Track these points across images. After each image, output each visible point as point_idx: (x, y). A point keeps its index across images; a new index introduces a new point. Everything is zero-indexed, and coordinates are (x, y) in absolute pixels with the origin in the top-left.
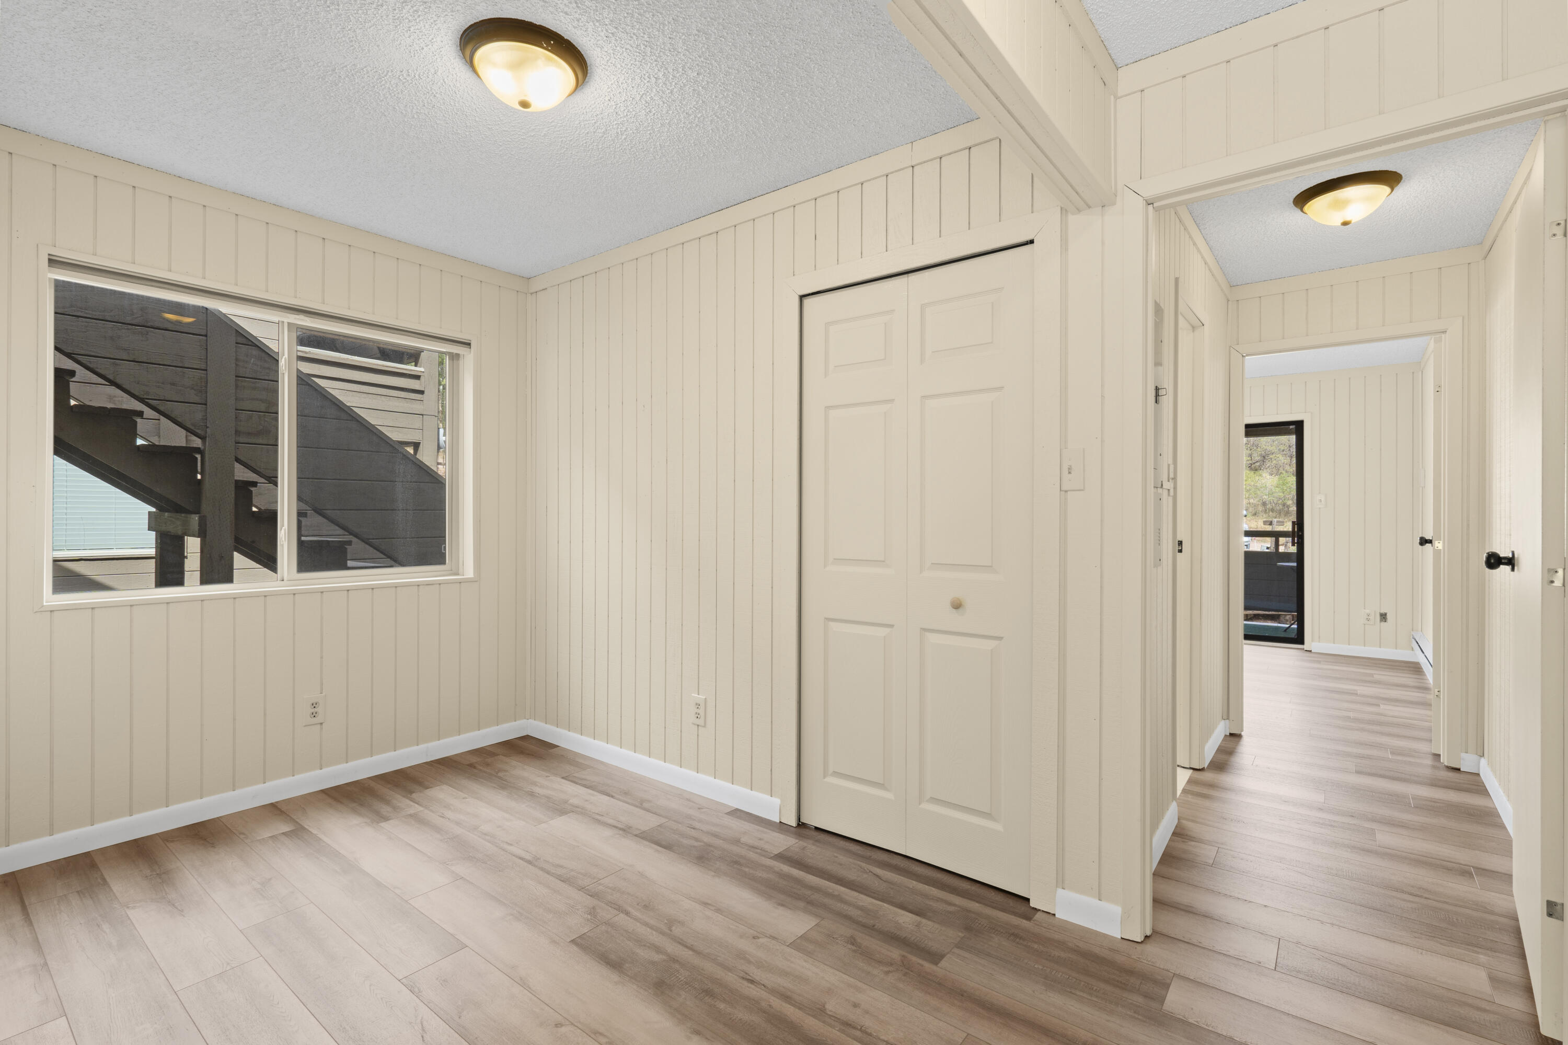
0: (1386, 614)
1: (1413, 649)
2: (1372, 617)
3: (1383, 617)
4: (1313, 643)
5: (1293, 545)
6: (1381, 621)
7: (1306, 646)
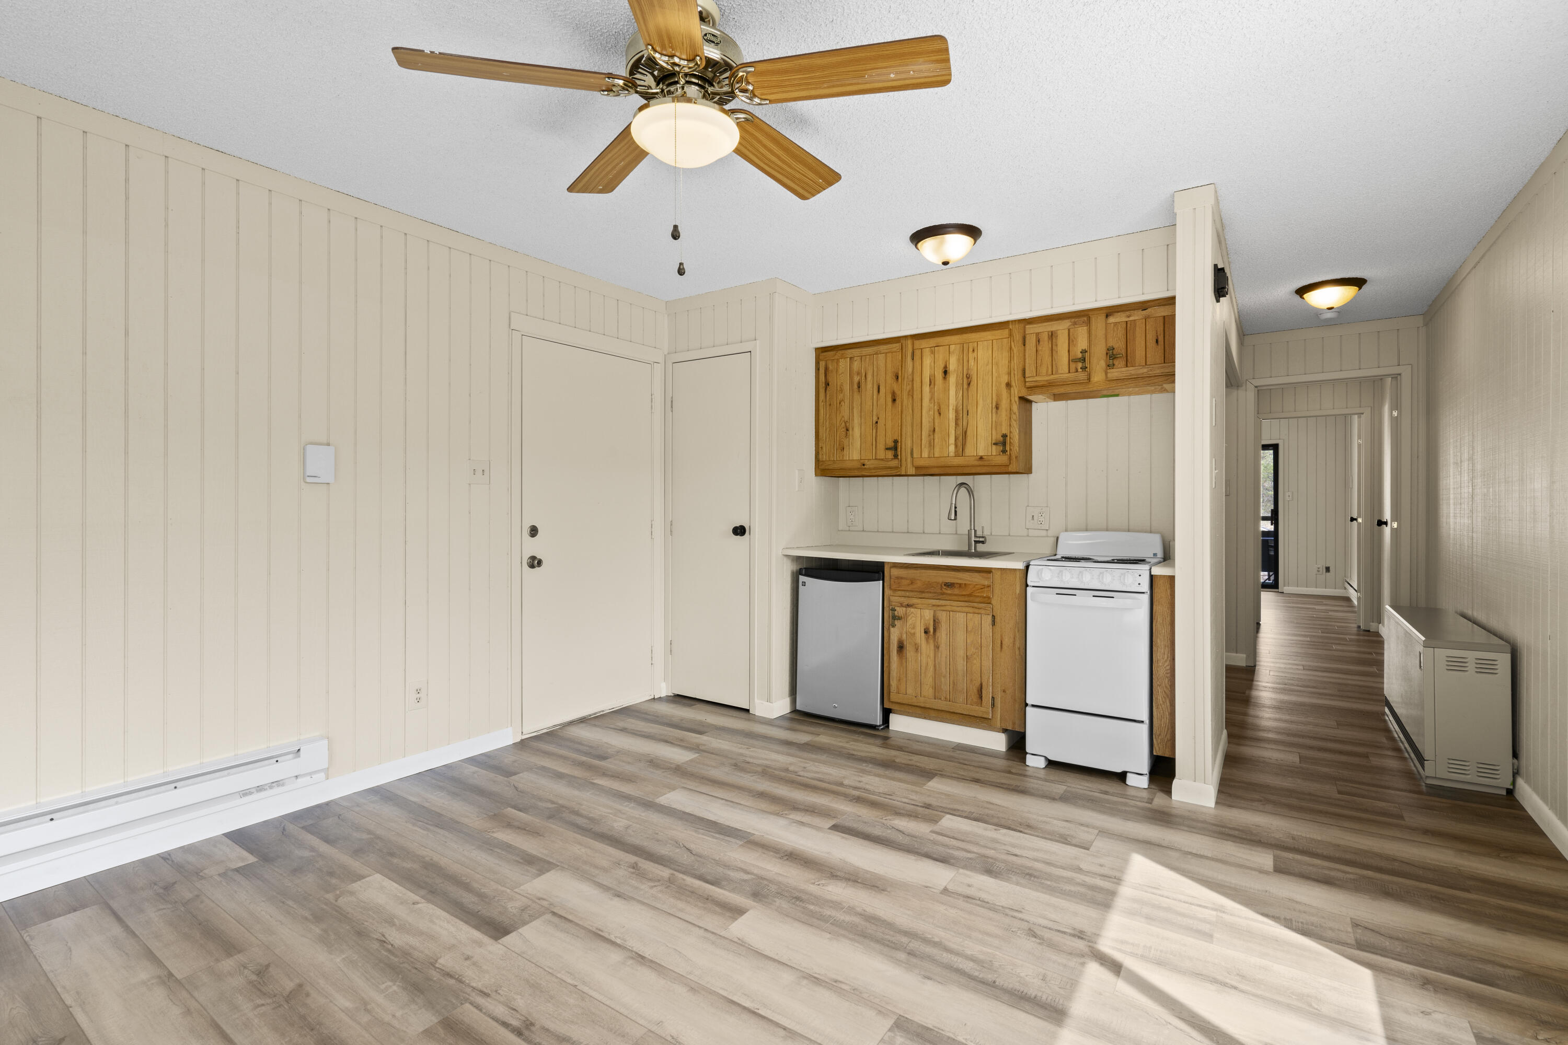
0: (1329, 568)
1: (1345, 588)
2: (1321, 570)
3: (1328, 569)
4: (1285, 588)
5: (1272, 525)
6: (1326, 572)
7: (1280, 590)
